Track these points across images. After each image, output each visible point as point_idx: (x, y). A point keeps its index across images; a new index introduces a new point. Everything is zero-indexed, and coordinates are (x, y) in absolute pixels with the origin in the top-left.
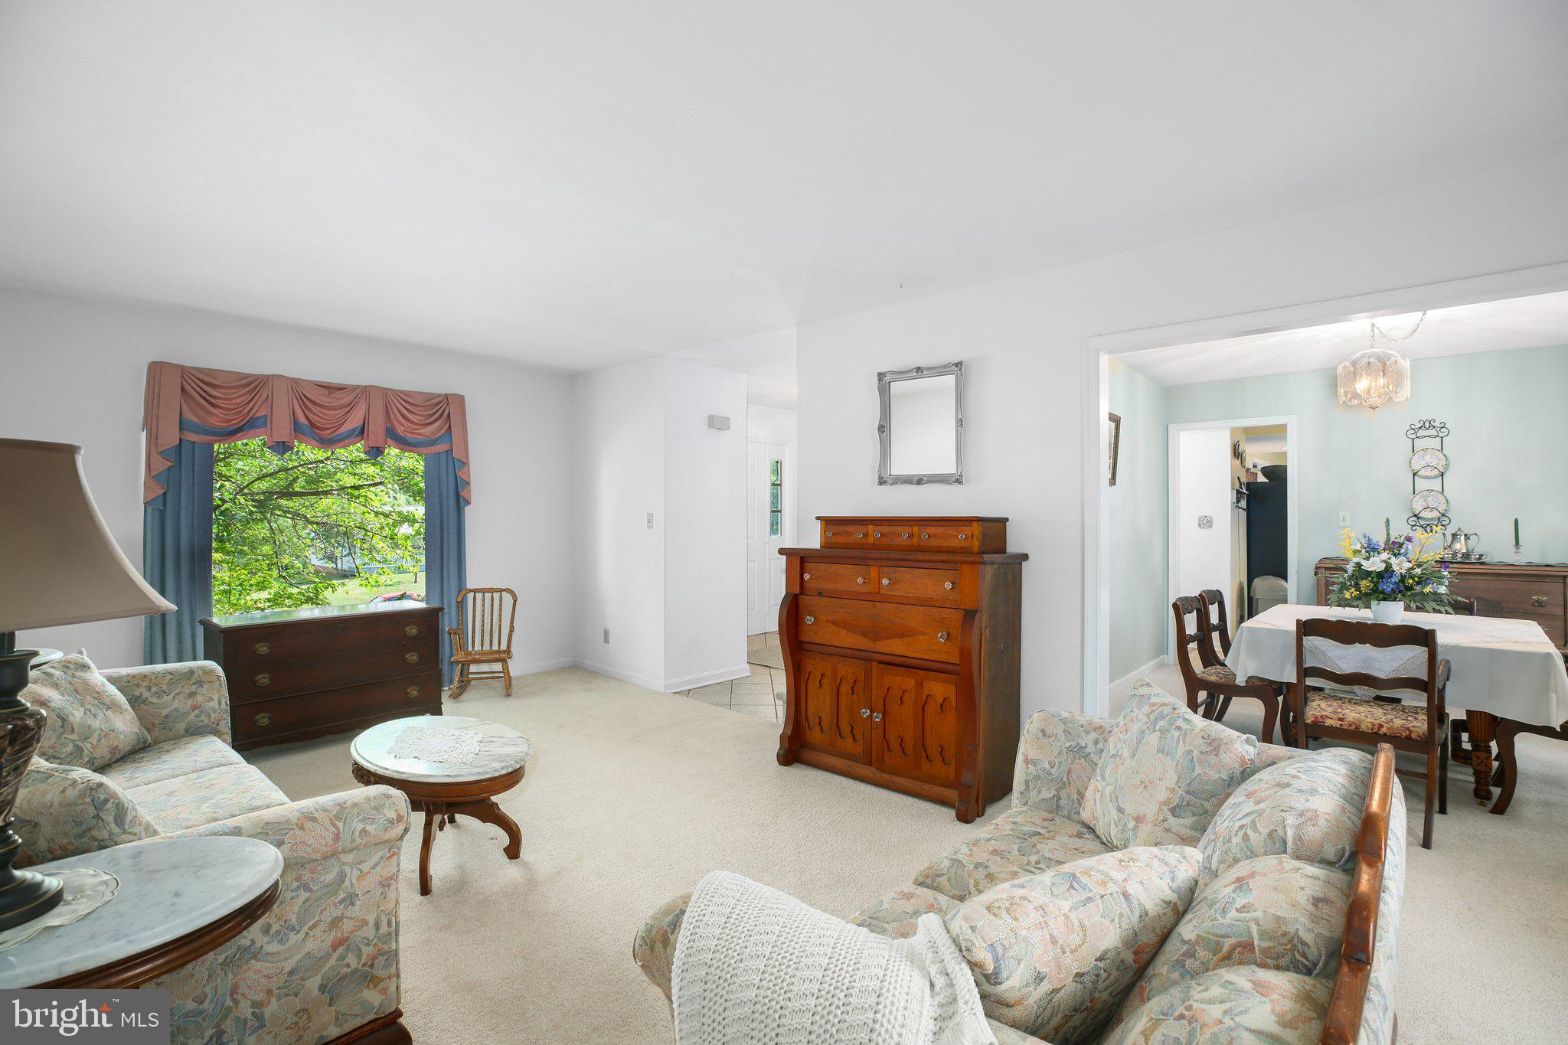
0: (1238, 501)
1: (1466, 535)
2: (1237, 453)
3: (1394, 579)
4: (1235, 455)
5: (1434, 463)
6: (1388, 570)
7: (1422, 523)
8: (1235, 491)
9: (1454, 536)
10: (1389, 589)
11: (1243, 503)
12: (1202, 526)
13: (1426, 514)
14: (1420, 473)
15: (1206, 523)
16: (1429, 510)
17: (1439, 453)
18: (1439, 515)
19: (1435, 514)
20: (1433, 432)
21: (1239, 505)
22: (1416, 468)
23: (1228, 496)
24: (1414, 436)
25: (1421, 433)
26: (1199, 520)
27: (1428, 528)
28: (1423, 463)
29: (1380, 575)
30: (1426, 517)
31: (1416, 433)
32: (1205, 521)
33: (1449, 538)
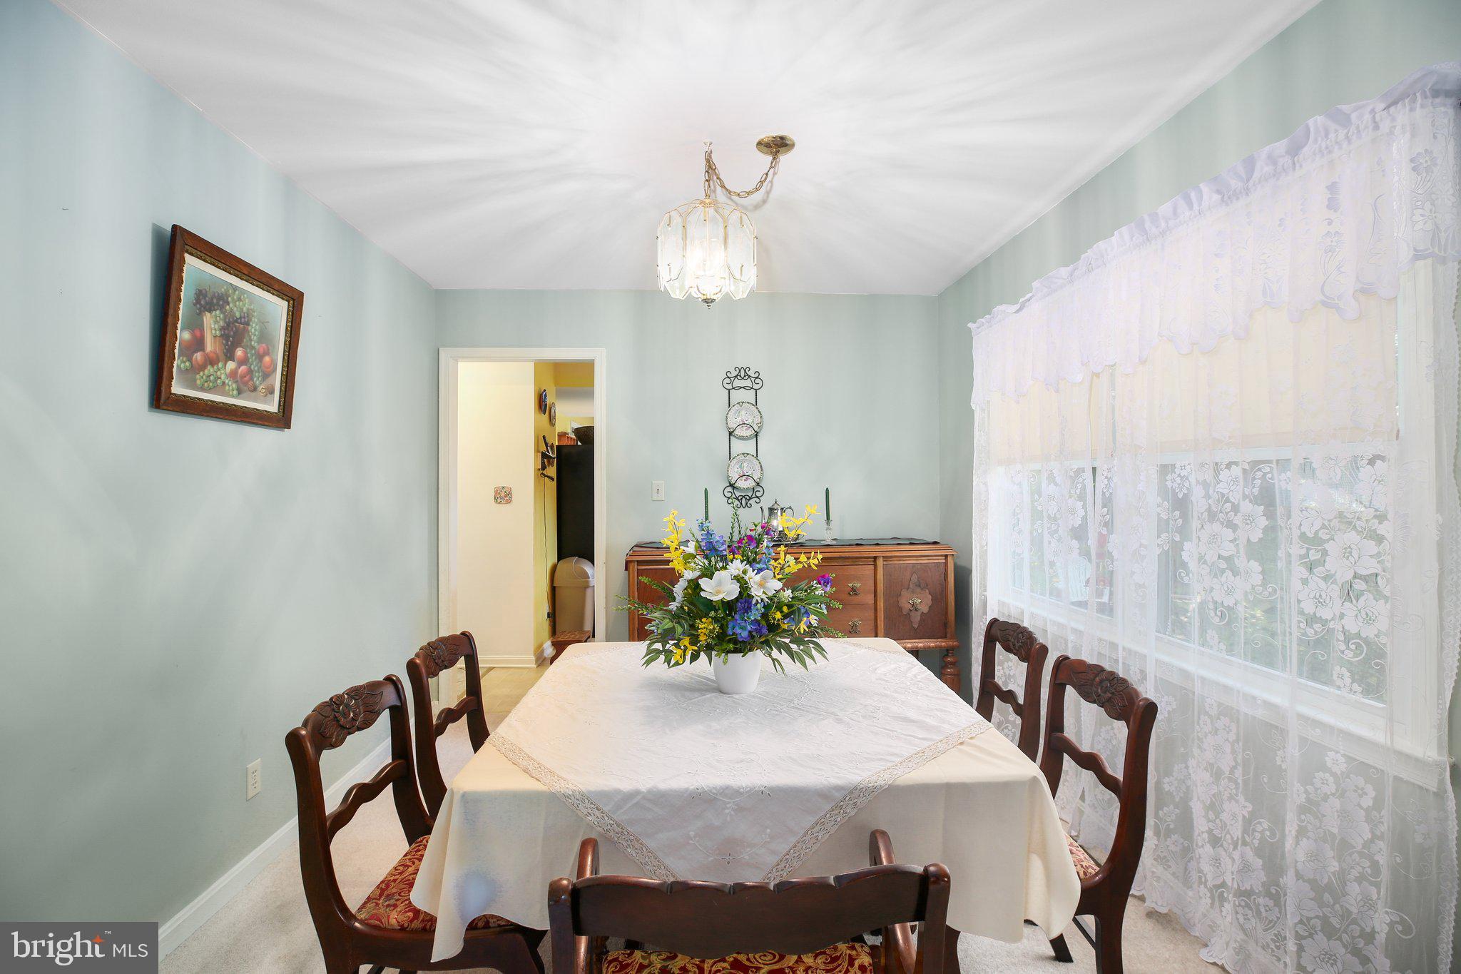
0: (544, 467)
1: (782, 509)
2: (542, 405)
3: (755, 615)
4: (540, 407)
5: (750, 421)
6: (745, 596)
7: (738, 494)
8: (540, 455)
9: (771, 510)
10: (745, 634)
11: (552, 471)
12: (499, 500)
13: (742, 484)
14: (736, 432)
15: (503, 496)
16: (744, 478)
17: (754, 408)
18: (754, 484)
19: (751, 483)
20: (748, 383)
21: (545, 472)
22: (732, 425)
23: (528, 461)
24: (729, 387)
25: (737, 383)
26: (496, 492)
27: (744, 501)
28: (739, 420)
29: (729, 606)
30: (742, 487)
31: (732, 383)
32: (503, 494)
33: (766, 513)
